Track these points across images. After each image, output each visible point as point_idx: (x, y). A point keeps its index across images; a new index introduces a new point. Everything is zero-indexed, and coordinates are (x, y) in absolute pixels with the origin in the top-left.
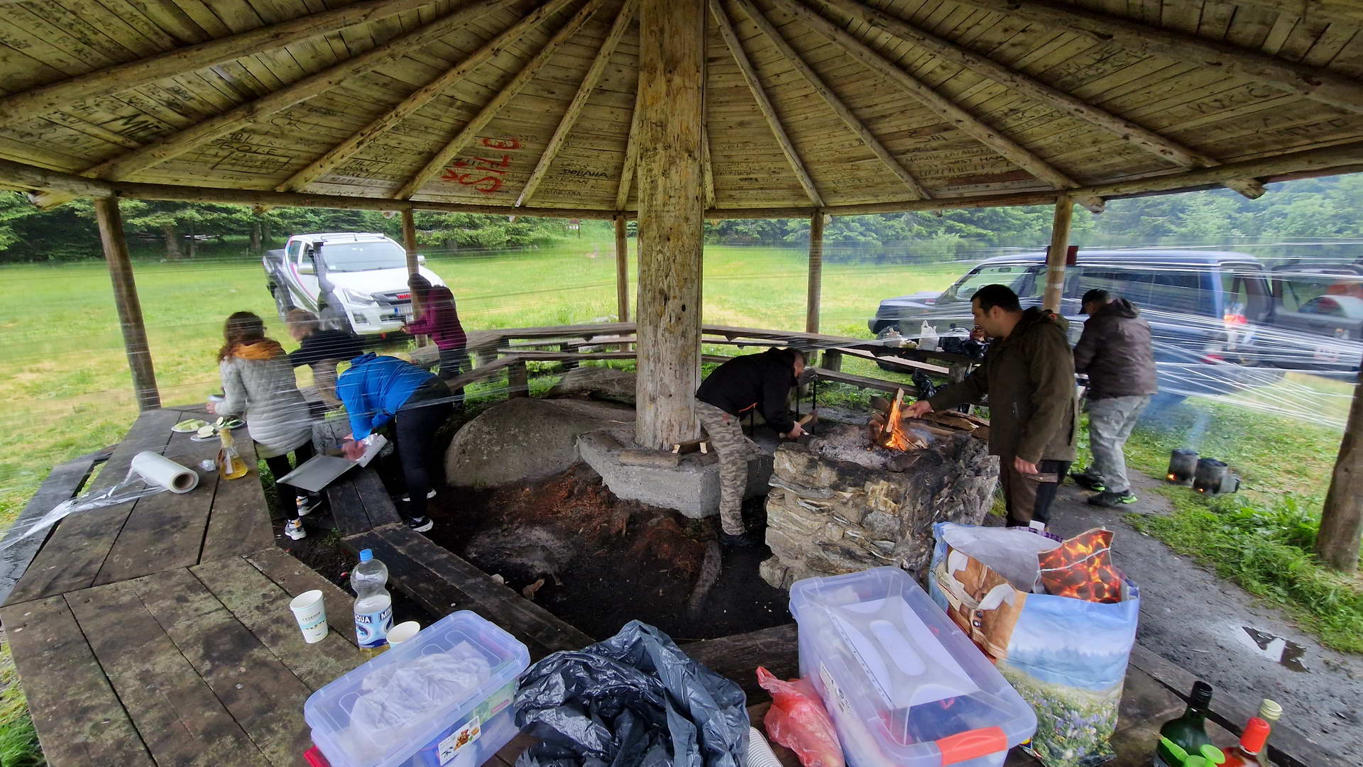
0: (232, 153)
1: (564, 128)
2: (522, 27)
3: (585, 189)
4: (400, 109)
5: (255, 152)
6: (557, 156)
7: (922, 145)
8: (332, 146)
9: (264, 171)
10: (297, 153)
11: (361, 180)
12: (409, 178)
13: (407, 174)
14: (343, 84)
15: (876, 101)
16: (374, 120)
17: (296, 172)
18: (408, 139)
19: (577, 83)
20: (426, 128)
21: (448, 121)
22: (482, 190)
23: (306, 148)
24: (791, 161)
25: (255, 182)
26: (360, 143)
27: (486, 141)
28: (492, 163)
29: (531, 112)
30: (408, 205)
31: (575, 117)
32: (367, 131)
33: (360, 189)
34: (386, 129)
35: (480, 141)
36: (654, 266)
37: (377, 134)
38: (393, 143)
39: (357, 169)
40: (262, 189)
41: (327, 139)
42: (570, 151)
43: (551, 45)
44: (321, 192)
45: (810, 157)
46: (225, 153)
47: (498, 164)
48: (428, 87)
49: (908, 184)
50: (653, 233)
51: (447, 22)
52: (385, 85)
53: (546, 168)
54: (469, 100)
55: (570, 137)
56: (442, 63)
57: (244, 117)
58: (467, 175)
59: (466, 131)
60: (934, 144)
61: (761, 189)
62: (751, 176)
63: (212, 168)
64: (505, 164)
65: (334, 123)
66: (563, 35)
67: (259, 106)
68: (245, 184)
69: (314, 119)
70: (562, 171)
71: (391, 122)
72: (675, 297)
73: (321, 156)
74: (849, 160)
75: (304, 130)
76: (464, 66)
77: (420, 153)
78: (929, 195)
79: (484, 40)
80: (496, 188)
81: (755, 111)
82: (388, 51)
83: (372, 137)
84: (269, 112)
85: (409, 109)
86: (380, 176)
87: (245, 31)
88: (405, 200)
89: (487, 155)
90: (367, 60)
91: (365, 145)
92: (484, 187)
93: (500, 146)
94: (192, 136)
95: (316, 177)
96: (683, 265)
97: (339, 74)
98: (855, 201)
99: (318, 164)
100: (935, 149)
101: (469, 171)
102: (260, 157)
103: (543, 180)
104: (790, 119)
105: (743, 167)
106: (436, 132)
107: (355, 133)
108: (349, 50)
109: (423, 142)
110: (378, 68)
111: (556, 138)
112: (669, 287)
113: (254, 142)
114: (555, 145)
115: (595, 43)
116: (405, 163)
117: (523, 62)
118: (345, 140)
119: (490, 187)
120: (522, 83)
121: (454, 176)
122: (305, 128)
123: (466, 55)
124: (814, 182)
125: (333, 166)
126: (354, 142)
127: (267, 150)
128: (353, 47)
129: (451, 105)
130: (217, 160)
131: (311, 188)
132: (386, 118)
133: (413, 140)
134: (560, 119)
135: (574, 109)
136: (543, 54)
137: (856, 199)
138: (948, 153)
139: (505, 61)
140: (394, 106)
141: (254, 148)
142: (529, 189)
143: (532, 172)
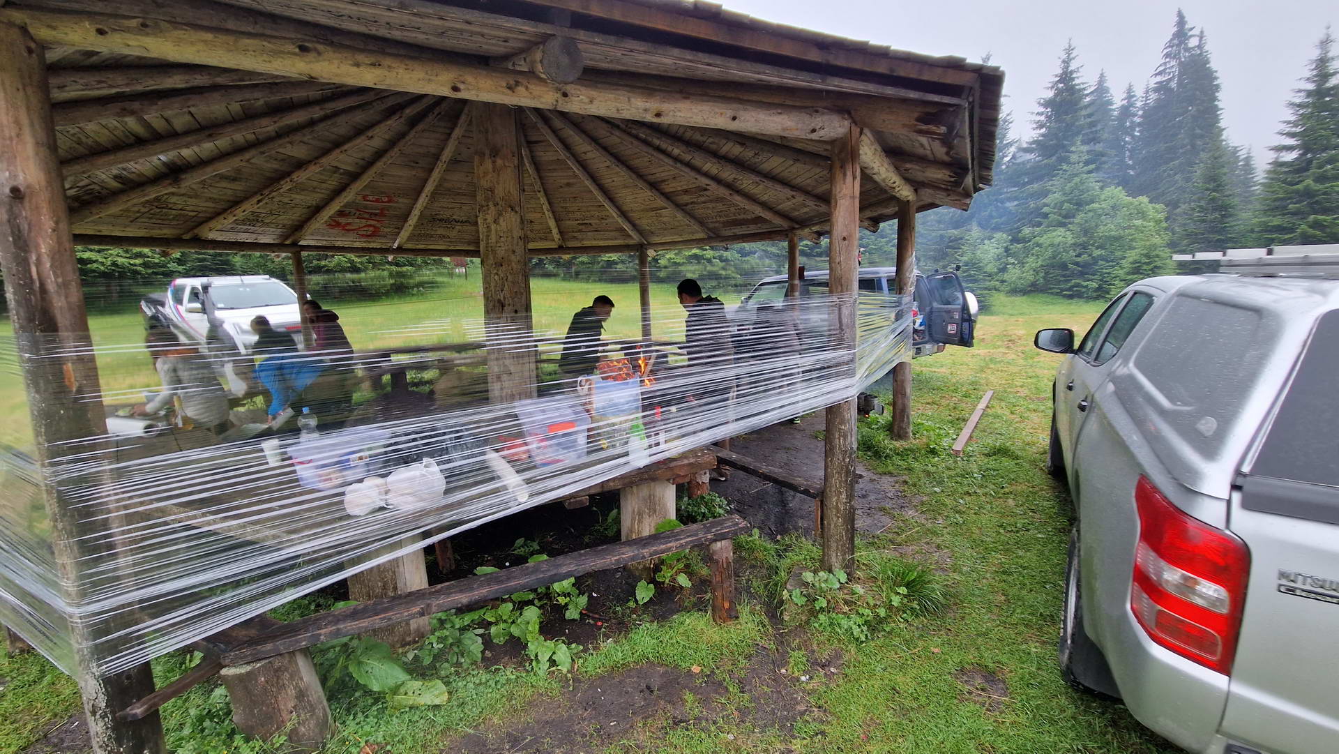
0: (151, 210)
1: (429, 188)
2: (389, 122)
3: (453, 234)
4: (294, 176)
5: (170, 209)
6: (426, 207)
7: (695, 200)
8: (235, 203)
9: (175, 223)
10: (204, 209)
11: (256, 228)
12: (299, 227)
13: (297, 223)
14: (252, 161)
15: (654, 171)
16: (272, 184)
17: (201, 223)
18: (298, 197)
19: (437, 157)
20: (314, 188)
21: (333, 183)
22: (363, 235)
23: (213, 205)
24: (610, 210)
25: (165, 231)
26: (259, 201)
27: (365, 198)
28: (371, 214)
29: (401, 177)
30: (296, 248)
31: (437, 181)
32: (266, 192)
33: (254, 236)
34: (282, 190)
35: (359, 197)
36: (493, 284)
37: (274, 194)
38: (286, 200)
39: (254, 220)
40: (170, 236)
41: (231, 199)
42: (436, 204)
43: (412, 133)
44: (220, 239)
45: (625, 208)
46: (146, 210)
47: (376, 215)
48: (317, 161)
49: (696, 227)
50: (491, 261)
51: (333, 121)
52: (283, 160)
53: (417, 217)
54: (350, 168)
55: (434, 195)
56: (329, 145)
57: (170, 184)
58: (349, 224)
59: (348, 190)
60: (703, 199)
61: (596, 231)
62: (586, 222)
63: (131, 222)
64: (382, 214)
65: (238, 186)
66: (420, 127)
67: (183, 177)
68: (156, 233)
69: (224, 184)
70: (431, 219)
71: (286, 185)
72: (509, 305)
73: (224, 211)
74: (653, 210)
75: (214, 193)
76: (346, 147)
77: (309, 207)
78: (715, 234)
79: (359, 131)
80: (375, 234)
81: (575, 176)
82: (287, 139)
83: (271, 196)
84: (191, 181)
85: (301, 176)
86: (273, 226)
87: (187, 133)
88: (294, 244)
89: (366, 207)
90: (271, 145)
91: (264, 202)
92: (365, 233)
93: (377, 201)
94: (125, 198)
95: (219, 227)
96: (513, 283)
97: (247, 156)
98: (668, 239)
99: (222, 217)
100: (704, 203)
101: (350, 220)
102: (174, 212)
103: (415, 227)
104: (603, 182)
105: (578, 215)
106: (323, 191)
107: (255, 193)
108: (257, 139)
109: (312, 199)
110: (280, 150)
111: (423, 195)
112: (504, 298)
113: (172, 201)
114: (423, 200)
115: (448, 131)
116: (295, 215)
117: (392, 143)
118: (246, 198)
119: (369, 233)
120: (392, 157)
121: (338, 224)
122: (215, 191)
123: (348, 139)
124: (634, 226)
125: (235, 218)
126: (255, 200)
127: (180, 207)
128: (260, 137)
129: (335, 172)
130: (139, 215)
131: (212, 235)
132: (282, 183)
133: (303, 197)
134: (426, 181)
135: (436, 175)
136: (407, 138)
137: (667, 238)
138: (714, 205)
139: (377, 143)
140: (289, 174)
141: (170, 206)
142: (405, 234)
143: (405, 220)
